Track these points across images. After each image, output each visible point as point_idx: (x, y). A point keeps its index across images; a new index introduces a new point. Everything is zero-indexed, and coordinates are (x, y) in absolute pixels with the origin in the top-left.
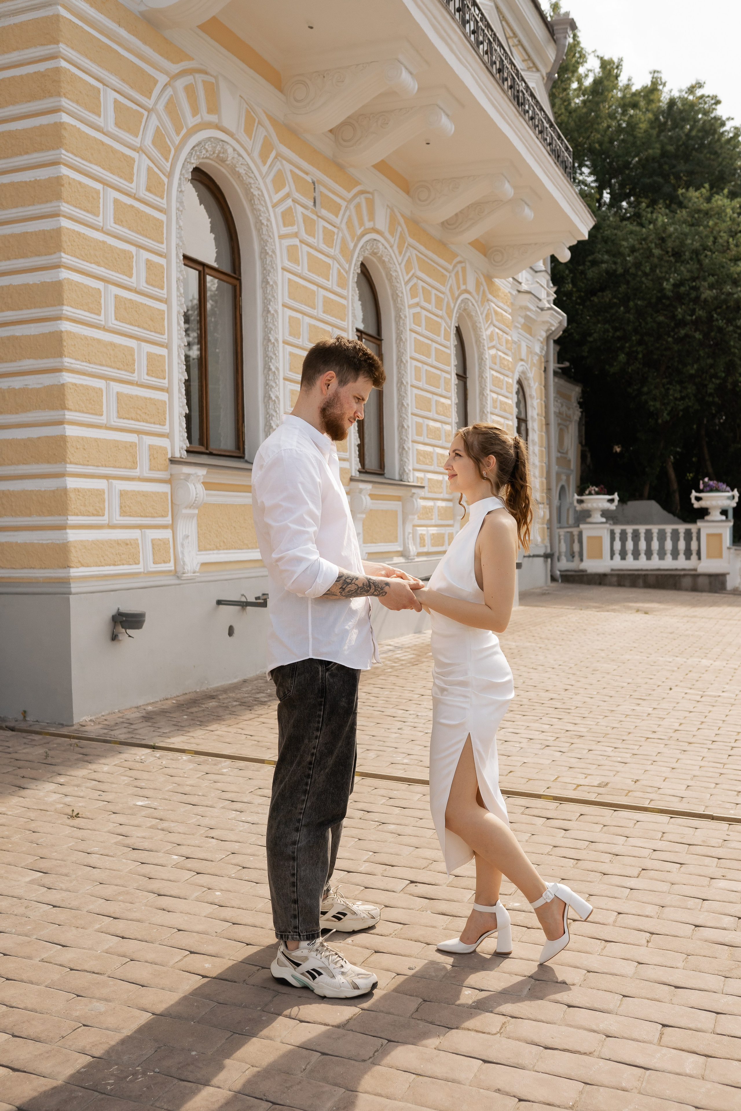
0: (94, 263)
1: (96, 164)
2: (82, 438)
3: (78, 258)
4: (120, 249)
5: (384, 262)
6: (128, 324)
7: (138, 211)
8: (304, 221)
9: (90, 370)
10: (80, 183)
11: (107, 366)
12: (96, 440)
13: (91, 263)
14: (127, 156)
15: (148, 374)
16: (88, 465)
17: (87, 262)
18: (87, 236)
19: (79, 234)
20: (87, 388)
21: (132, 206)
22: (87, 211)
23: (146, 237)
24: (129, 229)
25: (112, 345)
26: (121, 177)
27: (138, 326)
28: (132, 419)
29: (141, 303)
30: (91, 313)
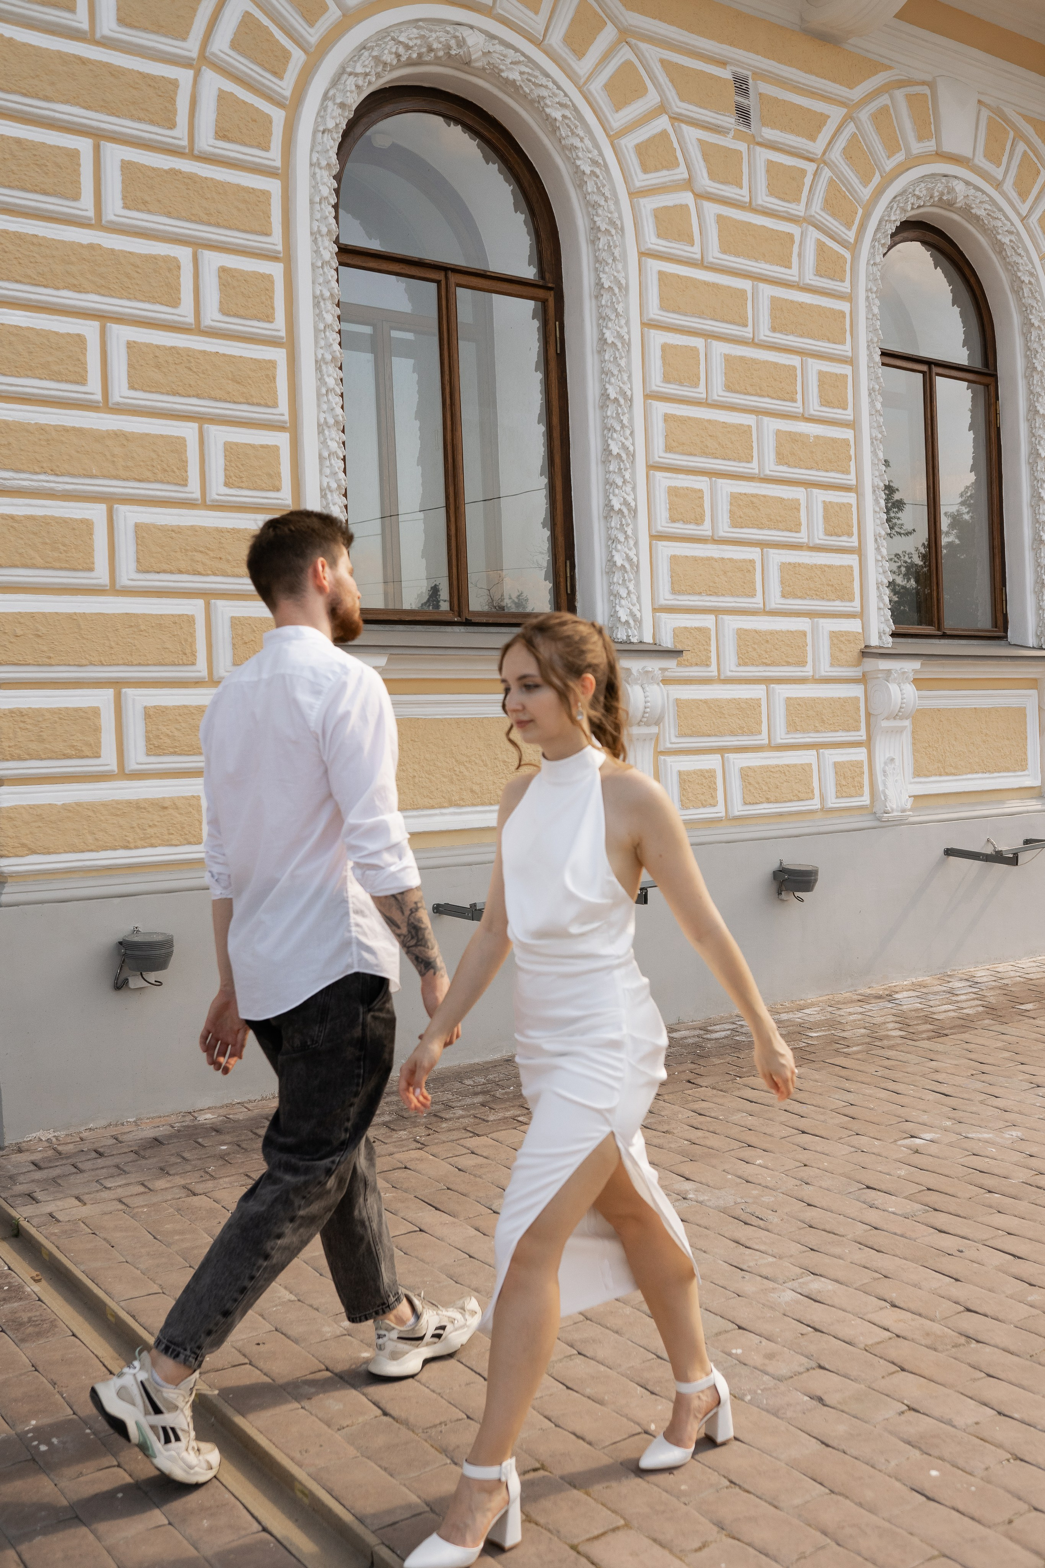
0: (65, 288)
1: (66, 102)
2: (32, 616)
3: (17, 281)
4: (140, 256)
5: (977, 218)
6: (168, 394)
7: (192, 178)
8: (706, 157)
9: (61, 487)
10: (18, 141)
11: (105, 477)
12: (72, 618)
13: (58, 289)
14: (153, 78)
15: (226, 484)
16: (51, 665)
17: (45, 286)
18: (44, 238)
19: (18, 236)
20: (46, 522)
21: (174, 173)
22: (45, 193)
23: (218, 225)
24: (169, 215)
25: (119, 436)
26: (140, 120)
27: (198, 396)
28: (180, 572)
29: (204, 352)
30: (58, 381)
